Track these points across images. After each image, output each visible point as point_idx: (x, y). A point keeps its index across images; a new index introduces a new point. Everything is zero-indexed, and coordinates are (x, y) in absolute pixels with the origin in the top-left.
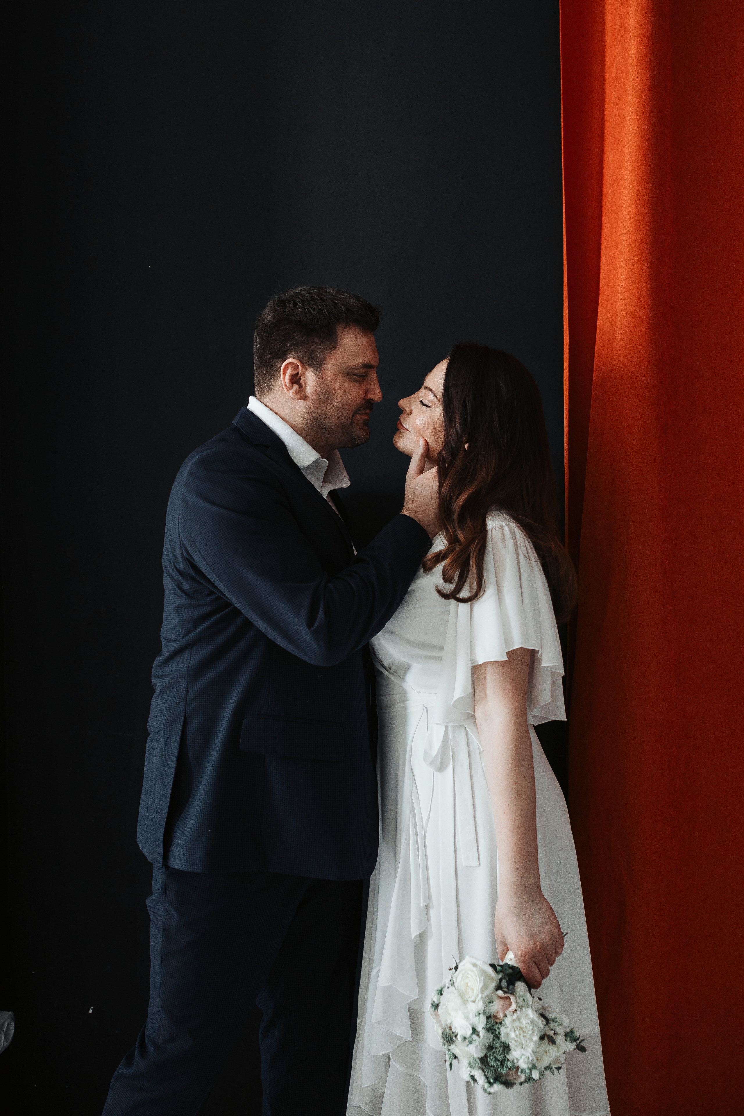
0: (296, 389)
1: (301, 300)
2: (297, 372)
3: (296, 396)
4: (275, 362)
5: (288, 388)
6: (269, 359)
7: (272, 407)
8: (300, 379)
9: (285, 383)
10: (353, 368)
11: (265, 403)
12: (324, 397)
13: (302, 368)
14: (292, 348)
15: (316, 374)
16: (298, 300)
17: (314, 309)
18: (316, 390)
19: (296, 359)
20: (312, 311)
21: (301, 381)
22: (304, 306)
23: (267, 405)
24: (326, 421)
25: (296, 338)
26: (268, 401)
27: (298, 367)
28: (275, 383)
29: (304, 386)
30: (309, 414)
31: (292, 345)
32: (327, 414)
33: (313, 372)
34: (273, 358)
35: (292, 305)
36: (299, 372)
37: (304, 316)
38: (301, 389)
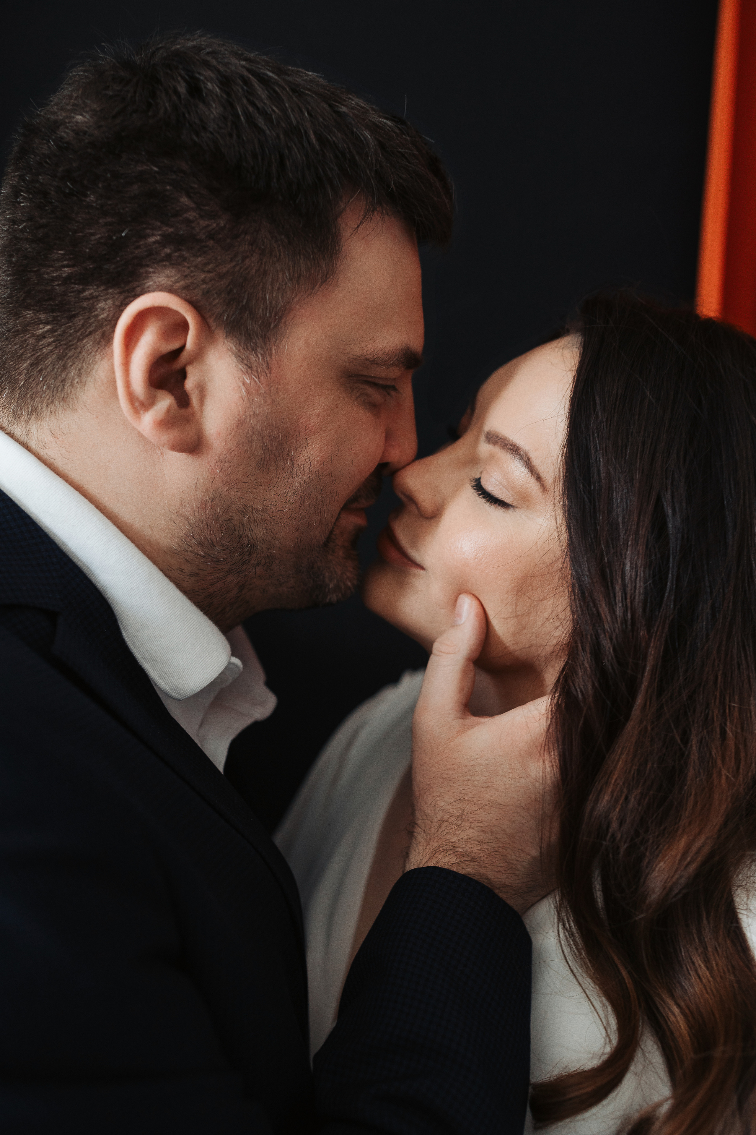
0: (168, 411)
1: (219, 71)
2: (174, 345)
3: (166, 437)
4: (91, 297)
5: (137, 404)
6: (67, 280)
7: (60, 463)
8: (183, 375)
9: (128, 384)
10: (374, 362)
11: (32, 444)
12: (265, 449)
13: (199, 335)
14: (168, 251)
15: (249, 367)
16: (209, 73)
17: (267, 117)
18: (241, 423)
19: (182, 298)
20: (261, 122)
21: (189, 384)
22: (228, 94)
23: (42, 452)
24: (259, 532)
25: (191, 215)
26: (47, 437)
27: (184, 326)
28: (80, 375)
29: (195, 400)
30: (203, 505)
31: (167, 240)
32: (264, 510)
33: (238, 356)
34: (85, 279)
35: (183, 84)
36: (183, 348)
37: (231, 135)
38: (183, 412)
